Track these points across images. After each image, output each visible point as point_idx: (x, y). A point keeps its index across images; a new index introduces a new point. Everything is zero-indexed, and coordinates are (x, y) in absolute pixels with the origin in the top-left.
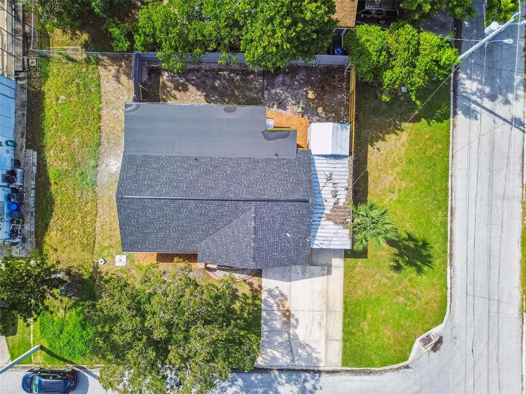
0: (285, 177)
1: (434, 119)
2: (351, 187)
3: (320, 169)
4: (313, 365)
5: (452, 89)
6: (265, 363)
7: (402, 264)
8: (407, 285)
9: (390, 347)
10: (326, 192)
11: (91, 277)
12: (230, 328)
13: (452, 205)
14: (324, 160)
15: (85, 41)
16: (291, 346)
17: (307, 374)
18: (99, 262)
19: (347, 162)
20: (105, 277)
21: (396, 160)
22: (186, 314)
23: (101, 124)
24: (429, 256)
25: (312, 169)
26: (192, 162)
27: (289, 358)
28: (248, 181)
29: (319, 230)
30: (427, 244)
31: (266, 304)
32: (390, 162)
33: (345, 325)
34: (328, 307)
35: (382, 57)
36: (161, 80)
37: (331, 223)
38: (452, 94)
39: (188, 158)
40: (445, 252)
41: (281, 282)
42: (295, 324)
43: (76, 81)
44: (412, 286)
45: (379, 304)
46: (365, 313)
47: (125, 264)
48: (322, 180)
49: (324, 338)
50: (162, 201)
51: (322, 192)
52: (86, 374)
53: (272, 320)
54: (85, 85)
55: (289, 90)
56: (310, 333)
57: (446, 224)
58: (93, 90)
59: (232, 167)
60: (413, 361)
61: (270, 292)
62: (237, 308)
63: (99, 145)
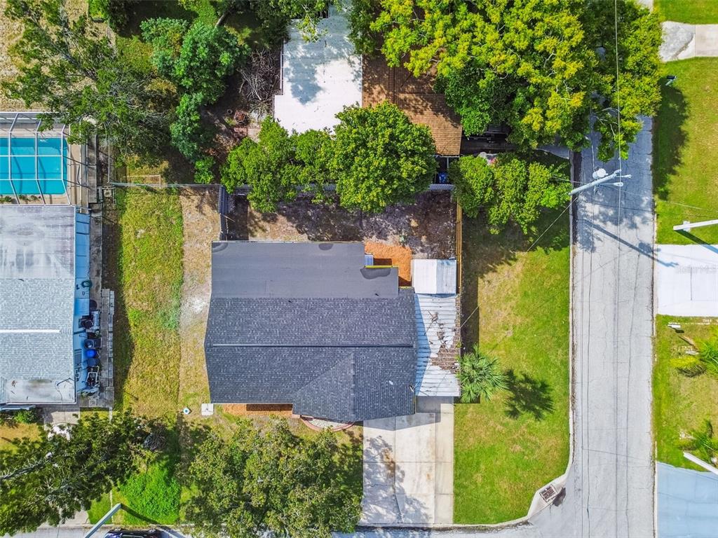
0: (387, 319)
1: (552, 247)
2: (459, 328)
3: (425, 308)
4: (421, 522)
5: (571, 212)
6: (369, 521)
7: (518, 409)
8: (524, 432)
9: (507, 501)
10: (432, 333)
11: (175, 428)
12: (330, 489)
13: (573, 341)
14: (429, 299)
15: (165, 169)
16: (396, 502)
17: (415, 533)
18: (184, 411)
19: (454, 300)
20: (191, 428)
21: (510, 293)
22: (285, 478)
23: (183, 260)
24: (549, 399)
25: (416, 308)
26: (285, 305)
27: (395, 514)
28: (346, 325)
29: (425, 376)
30: (547, 386)
31: (368, 456)
32: (503, 296)
33: (456, 477)
34: (437, 458)
35: (488, 194)
36: (249, 210)
37: (438, 367)
38: (571, 218)
39: (281, 300)
40: (566, 394)
41: (384, 430)
42: (401, 477)
43: (156, 213)
44: (530, 433)
45: (494, 453)
46: (478, 463)
47: (212, 414)
48: (427, 320)
49: (433, 492)
50: (254, 348)
51: (427, 334)
52: (170, 535)
53: (375, 474)
54: (166, 218)
55: (390, 218)
56: (418, 487)
57: (567, 363)
58: (174, 222)
59: (328, 309)
60: (533, 516)
61: (372, 442)
62: (336, 460)
63: (182, 282)
